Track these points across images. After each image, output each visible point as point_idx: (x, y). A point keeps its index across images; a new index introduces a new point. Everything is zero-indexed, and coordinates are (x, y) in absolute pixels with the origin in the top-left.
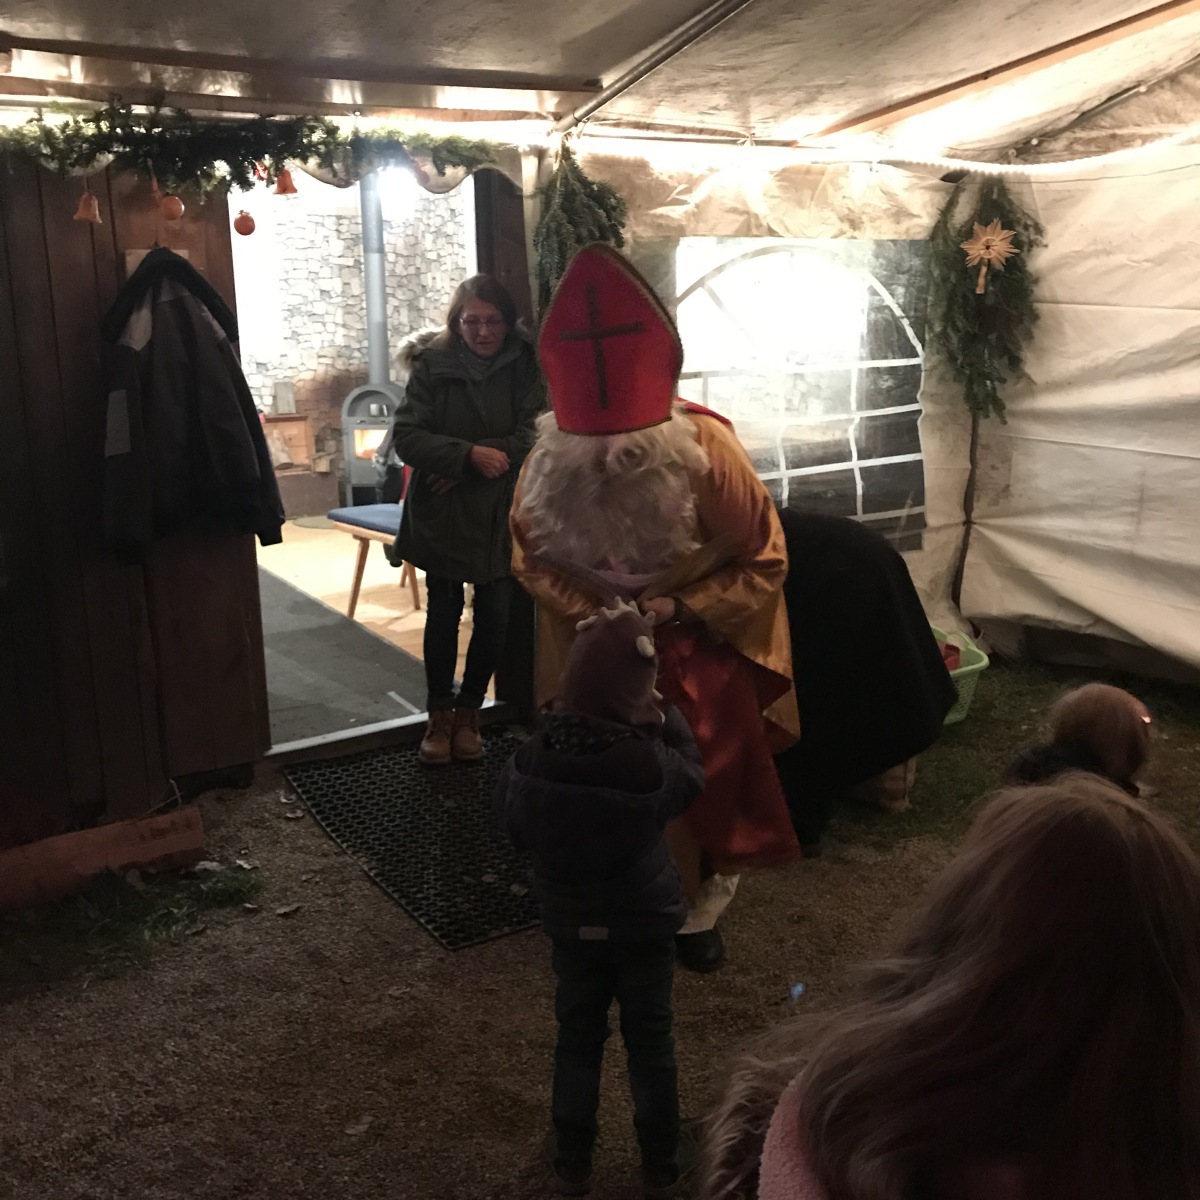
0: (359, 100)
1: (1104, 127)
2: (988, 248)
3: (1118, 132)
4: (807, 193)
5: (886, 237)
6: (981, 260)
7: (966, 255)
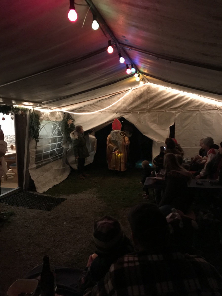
0: (15, 103)
1: (82, 109)
2: (70, 122)
3: (84, 110)
4: (53, 115)
5: (59, 121)
6: (69, 124)
7: (67, 123)
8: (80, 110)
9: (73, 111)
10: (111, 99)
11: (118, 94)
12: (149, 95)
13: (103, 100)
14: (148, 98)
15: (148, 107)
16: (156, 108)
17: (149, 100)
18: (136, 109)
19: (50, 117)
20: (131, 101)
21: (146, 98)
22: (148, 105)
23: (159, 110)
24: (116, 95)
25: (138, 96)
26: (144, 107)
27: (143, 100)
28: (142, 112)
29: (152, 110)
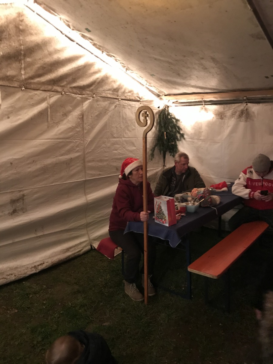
12: (21, 38)
14: (20, 45)
15: (22, 74)
16: (43, 79)
17: (22, 53)
21: (14, 44)
22: (21, 69)
23: (50, 87)
28: (7, 86)
29: (34, 83)
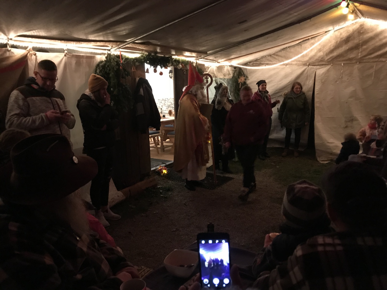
1: (259, 62)
2: (241, 80)
3: (261, 62)
4: (220, 70)
5: (228, 78)
6: (240, 82)
7: (238, 81)
8: (255, 62)
9: (246, 64)
10: (301, 46)
11: (311, 38)
12: (361, 37)
13: (289, 47)
14: (360, 41)
15: (359, 56)
16: (373, 56)
17: (361, 44)
18: (339, 59)
19: (216, 73)
20: (332, 48)
21: (356, 41)
22: (359, 53)
23: (377, 60)
24: (309, 39)
25: (343, 39)
26: (352, 56)
27: (350, 44)
28: (349, 63)
29: (366, 59)
